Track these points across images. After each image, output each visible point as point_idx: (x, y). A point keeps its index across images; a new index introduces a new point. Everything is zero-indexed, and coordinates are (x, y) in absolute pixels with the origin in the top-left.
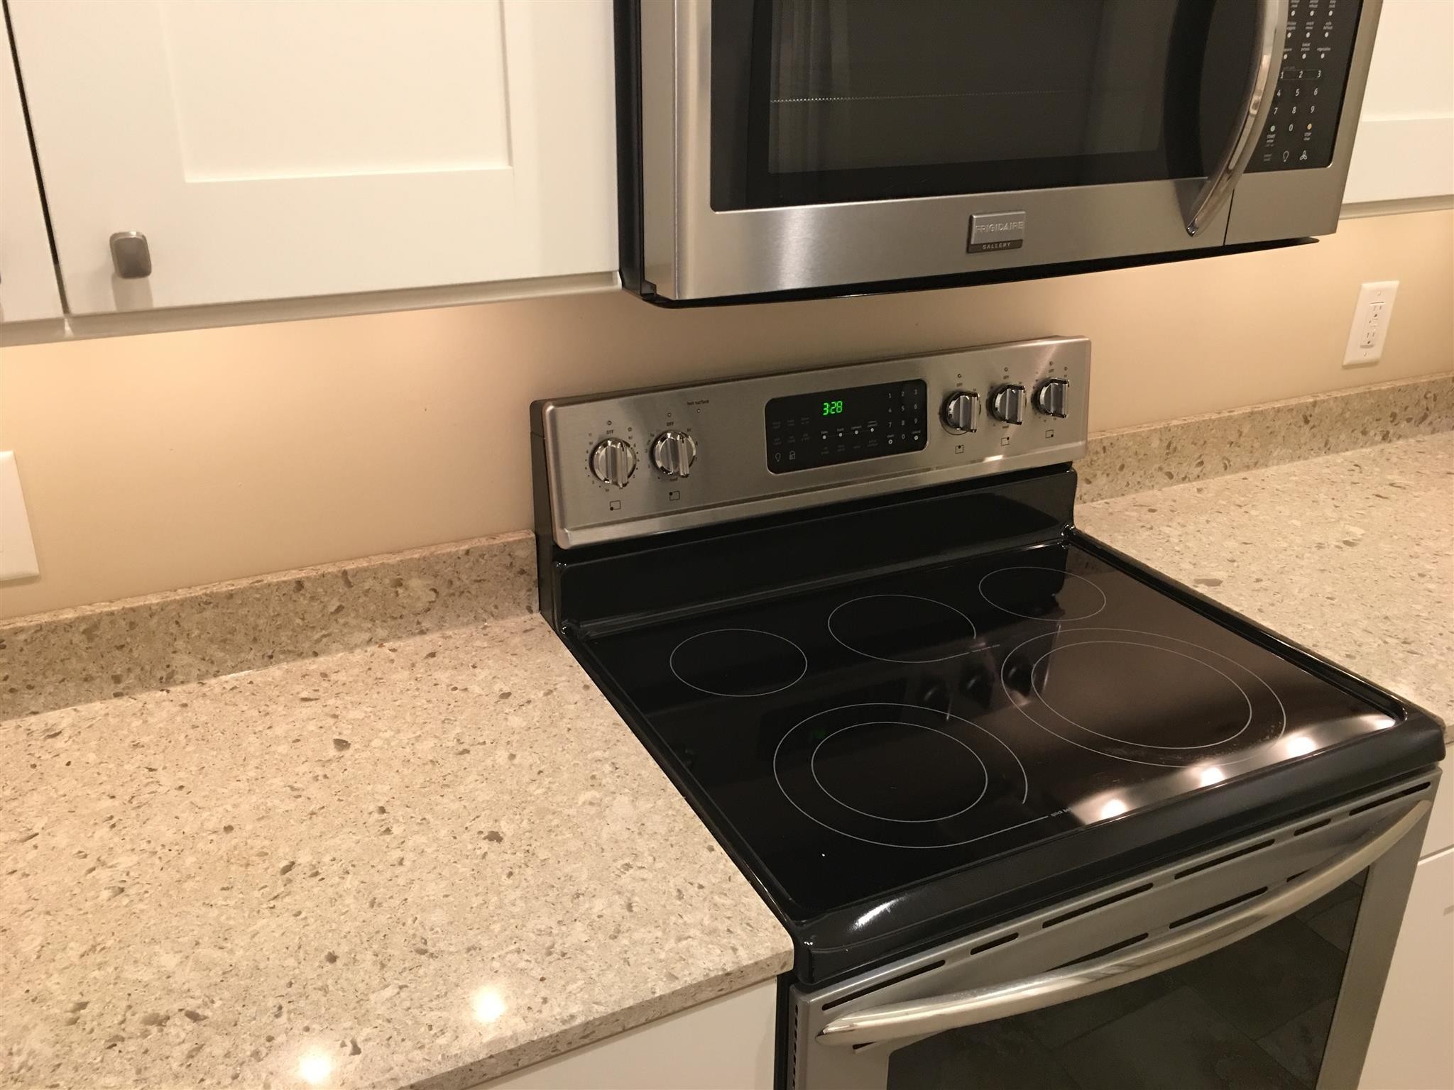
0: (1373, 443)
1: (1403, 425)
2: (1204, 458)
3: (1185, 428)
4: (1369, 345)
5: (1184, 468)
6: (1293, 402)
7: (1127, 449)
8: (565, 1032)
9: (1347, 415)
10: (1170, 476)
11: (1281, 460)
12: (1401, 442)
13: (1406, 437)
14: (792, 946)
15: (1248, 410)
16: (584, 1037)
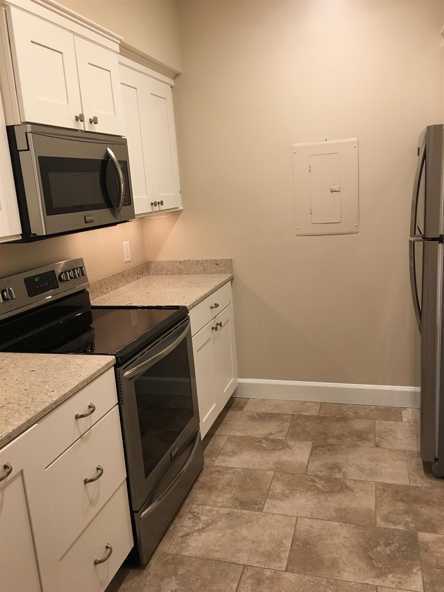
0: (136, 280)
1: (140, 275)
2: (108, 288)
3: (102, 280)
4: (128, 257)
5: (105, 291)
6: (119, 272)
7: (93, 287)
8: (88, 377)
9: (130, 274)
10: (102, 292)
11: (121, 286)
12: (140, 279)
13: (141, 278)
14: (115, 357)
15: (112, 274)
16: (91, 379)
